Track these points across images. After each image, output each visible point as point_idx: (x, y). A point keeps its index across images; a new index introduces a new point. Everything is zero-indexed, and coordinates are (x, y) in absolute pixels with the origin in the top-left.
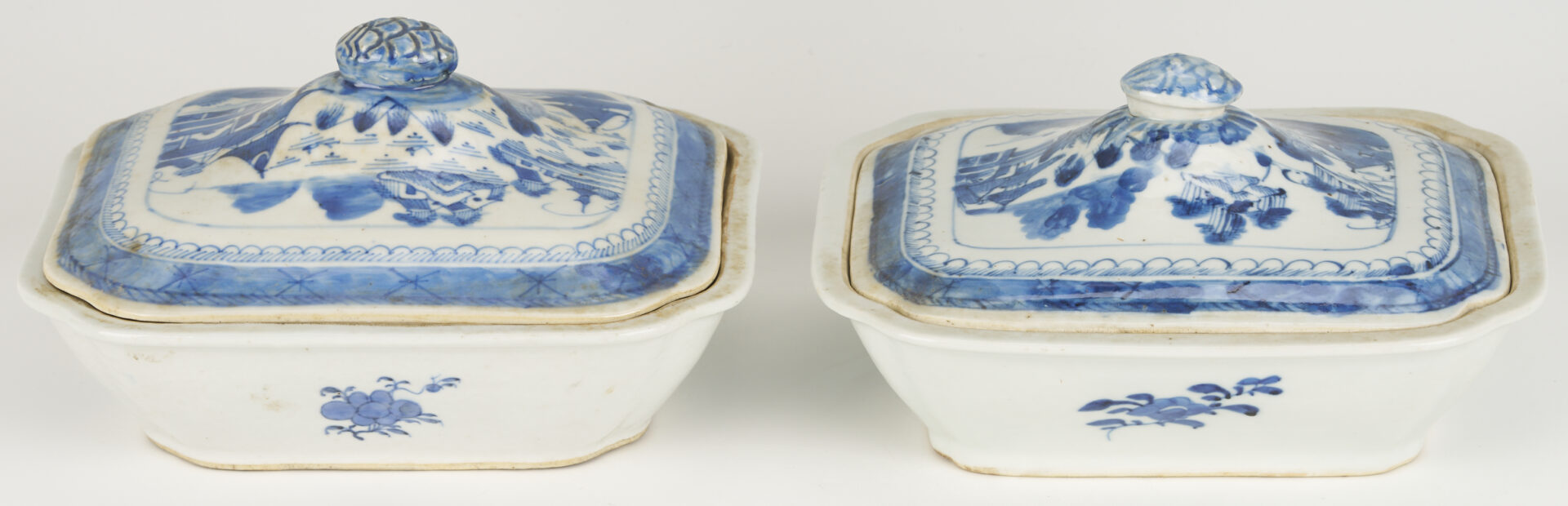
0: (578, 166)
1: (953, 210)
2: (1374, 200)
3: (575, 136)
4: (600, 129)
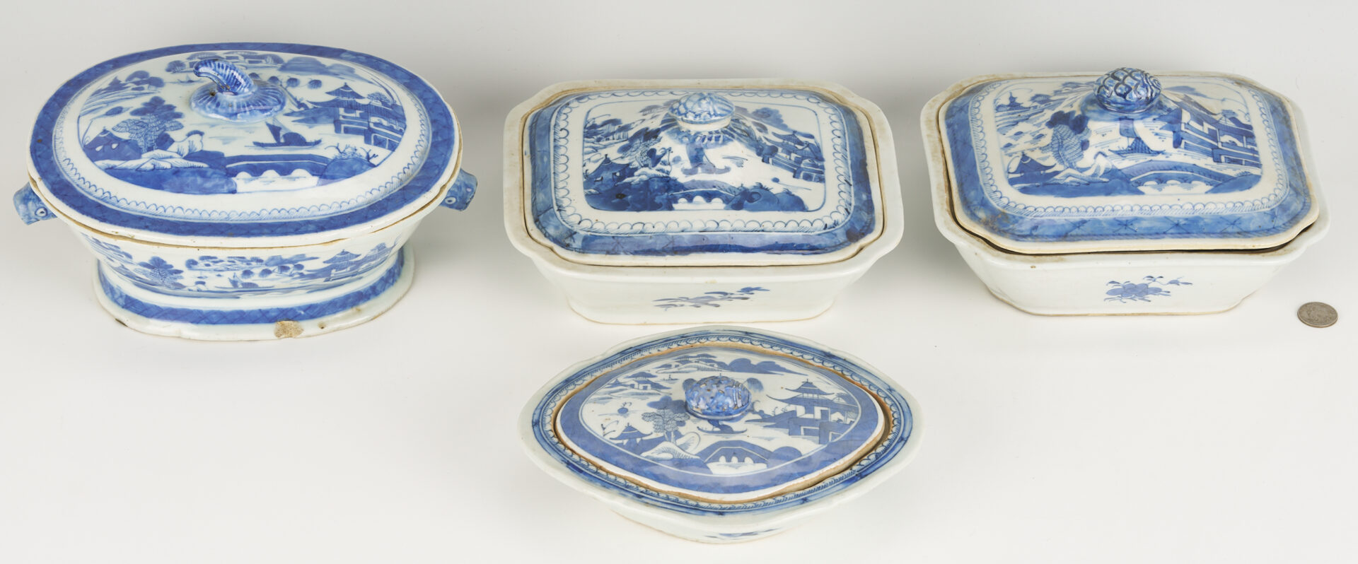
0: (1023, 121)
1: (821, 140)
3: (1032, 143)
4: (1020, 154)
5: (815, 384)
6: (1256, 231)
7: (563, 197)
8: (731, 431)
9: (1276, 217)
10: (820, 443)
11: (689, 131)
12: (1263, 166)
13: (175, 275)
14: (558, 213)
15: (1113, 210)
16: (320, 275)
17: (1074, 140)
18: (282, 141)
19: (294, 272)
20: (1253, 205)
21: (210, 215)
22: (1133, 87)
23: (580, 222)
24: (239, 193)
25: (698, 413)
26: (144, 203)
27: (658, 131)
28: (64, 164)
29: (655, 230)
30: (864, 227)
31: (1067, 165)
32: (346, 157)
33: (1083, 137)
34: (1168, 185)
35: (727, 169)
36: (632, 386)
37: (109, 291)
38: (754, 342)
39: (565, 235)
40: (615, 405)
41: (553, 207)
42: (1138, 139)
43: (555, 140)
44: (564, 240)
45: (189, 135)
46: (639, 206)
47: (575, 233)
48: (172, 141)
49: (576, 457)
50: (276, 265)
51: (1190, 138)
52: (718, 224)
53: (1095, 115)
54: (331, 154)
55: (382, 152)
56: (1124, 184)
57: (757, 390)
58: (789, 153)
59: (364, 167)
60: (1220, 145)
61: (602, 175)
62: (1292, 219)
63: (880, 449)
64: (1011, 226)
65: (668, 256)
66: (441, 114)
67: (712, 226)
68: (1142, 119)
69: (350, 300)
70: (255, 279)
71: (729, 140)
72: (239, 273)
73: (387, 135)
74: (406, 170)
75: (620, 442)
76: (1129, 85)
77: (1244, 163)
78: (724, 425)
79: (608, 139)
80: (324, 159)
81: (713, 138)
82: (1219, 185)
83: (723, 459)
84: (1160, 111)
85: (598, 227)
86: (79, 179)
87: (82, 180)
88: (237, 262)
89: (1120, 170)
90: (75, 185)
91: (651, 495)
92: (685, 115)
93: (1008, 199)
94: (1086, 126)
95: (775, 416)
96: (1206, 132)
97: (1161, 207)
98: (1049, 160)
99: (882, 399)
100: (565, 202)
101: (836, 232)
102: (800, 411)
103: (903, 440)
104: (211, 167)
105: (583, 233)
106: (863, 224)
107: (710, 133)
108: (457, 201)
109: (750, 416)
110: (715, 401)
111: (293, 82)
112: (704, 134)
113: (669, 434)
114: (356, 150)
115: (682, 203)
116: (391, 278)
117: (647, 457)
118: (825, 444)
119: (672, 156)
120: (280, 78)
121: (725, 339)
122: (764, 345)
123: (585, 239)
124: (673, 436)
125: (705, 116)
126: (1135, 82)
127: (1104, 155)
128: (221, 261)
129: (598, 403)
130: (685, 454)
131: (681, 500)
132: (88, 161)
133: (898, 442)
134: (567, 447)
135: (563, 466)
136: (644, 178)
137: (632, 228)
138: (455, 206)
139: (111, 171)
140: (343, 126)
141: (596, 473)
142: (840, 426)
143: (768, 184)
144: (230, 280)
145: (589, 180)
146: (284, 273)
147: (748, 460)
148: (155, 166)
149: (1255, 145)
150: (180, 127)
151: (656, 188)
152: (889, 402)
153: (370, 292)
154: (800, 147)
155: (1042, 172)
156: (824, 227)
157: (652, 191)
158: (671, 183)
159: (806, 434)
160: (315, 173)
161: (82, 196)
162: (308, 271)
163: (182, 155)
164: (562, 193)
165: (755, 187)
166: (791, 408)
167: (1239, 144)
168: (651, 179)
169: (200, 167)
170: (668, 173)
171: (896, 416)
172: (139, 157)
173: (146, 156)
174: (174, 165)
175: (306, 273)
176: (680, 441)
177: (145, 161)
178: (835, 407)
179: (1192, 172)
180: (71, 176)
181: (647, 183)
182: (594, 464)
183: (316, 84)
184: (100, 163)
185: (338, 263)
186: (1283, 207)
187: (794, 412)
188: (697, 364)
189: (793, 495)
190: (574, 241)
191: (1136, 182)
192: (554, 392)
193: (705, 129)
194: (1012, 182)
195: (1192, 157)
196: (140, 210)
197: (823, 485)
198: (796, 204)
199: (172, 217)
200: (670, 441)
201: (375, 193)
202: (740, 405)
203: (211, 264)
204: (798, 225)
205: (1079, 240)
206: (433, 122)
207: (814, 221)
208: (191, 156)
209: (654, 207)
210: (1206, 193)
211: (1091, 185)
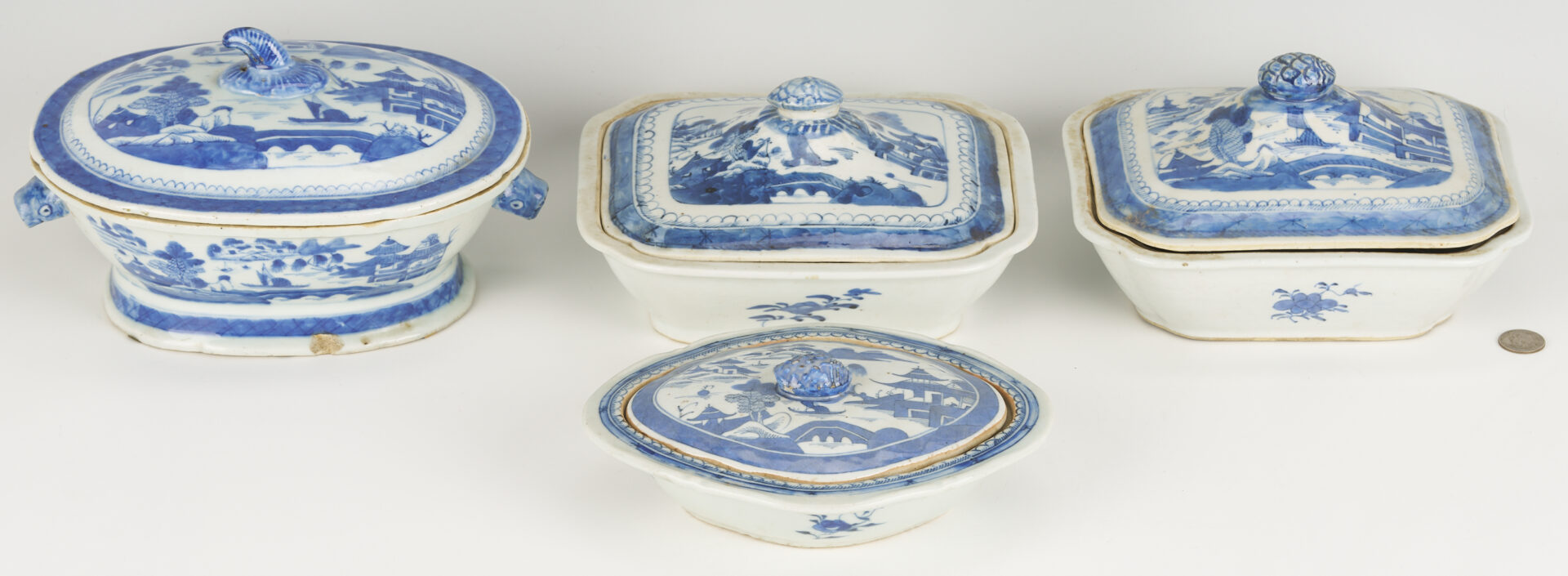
0: (1178, 120)
1: (946, 143)
2: (685, 137)
3: (1187, 140)
4: (1173, 152)
5: (926, 370)
6: (1443, 229)
7: (645, 193)
8: (825, 411)
9: (1468, 214)
10: (929, 426)
11: (791, 120)
12: (1454, 165)
13: (195, 267)
14: (638, 208)
15: (1279, 205)
16: (362, 271)
17: (1237, 133)
18: (322, 117)
19: (333, 264)
20: (1441, 201)
21: (235, 192)
22: (1302, 71)
23: (663, 216)
24: (270, 168)
25: (789, 393)
26: (161, 179)
27: (756, 122)
28: (71, 146)
29: (749, 223)
30: (991, 226)
31: (1227, 159)
32: (394, 135)
33: (1245, 129)
34: (1342, 180)
35: (834, 162)
36: (716, 371)
37: (121, 304)
38: (859, 337)
39: (646, 230)
40: (695, 388)
41: (633, 203)
42: (1309, 130)
43: (639, 141)
44: (647, 234)
45: (215, 110)
46: (731, 199)
47: (657, 227)
48: (196, 116)
49: (647, 440)
50: (311, 253)
51: (1369, 131)
52: (822, 218)
53: (1259, 105)
54: (377, 131)
55: (436, 133)
56: (1292, 178)
57: (860, 375)
58: (907, 151)
59: (415, 146)
60: (1404, 142)
61: (691, 171)
62: (1487, 219)
63: (999, 436)
64: (1160, 222)
65: (763, 251)
66: (507, 106)
67: (816, 219)
68: (1313, 108)
69: (399, 313)
70: (286, 273)
71: (837, 130)
72: (269, 264)
73: (442, 116)
74: (463, 154)
75: (699, 422)
76: (1298, 68)
77: (1432, 160)
78: (819, 406)
79: (700, 138)
80: (369, 136)
81: (819, 127)
82: (1402, 180)
83: (816, 439)
84: (1335, 101)
85: (684, 220)
86: (88, 158)
87: (91, 160)
88: (267, 249)
89: (1287, 163)
90: (83, 165)
91: (733, 475)
92: (786, 100)
93: (1158, 194)
94: (1249, 118)
95: (879, 398)
96: (1390, 128)
97: (1334, 202)
98: (1207, 155)
99: (1005, 390)
100: (647, 198)
101: (958, 228)
102: (909, 395)
103: (1027, 428)
104: (238, 141)
105: (666, 227)
106: (991, 223)
107: (815, 122)
108: (524, 207)
109: (850, 398)
110: (809, 378)
111: (337, 64)
112: (808, 123)
113: (755, 414)
114: (406, 128)
115: (782, 196)
116: (447, 293)
117: (729, 437)
118: (935, 427)
119: (771, 147)
120: (322, 61)
121: (826, 334)
122: (872, 340)
123: (668, 232)
124: (759, 416)
125: (809, 101)
126: (1305, 66)
127: (1270, 148)
128: (248, 247)
129: (675, 387)
130: (772, 433)
131: (766, 480)
132: (99, 140)
133: (1021, 430)
134: (637, 430)
135: (633, 449)
136: (739, 171)
137: (722, 221)
138: (523, 212)
139: (125, 148)
140: (392, 105)
141: (670, 454)
142: (954, 410)
143: (880, 178)
144: (259, 274)
145: (675, 176)
146: (321, 266)
147: (845, 440)
148: (174, 140)
149: (1447, 146)
150: (206, 102)
151: (752, 180)
152: (1012, 393)
153: (422, 306)
154: (920, 148)
155: (1198, 167)
156: (944, 222)
157: (747, 183)
158: (769, 175)
159: (913, 416)
160: (358, 149)
161: (91, 176)
162: (349, 264)
163: (206, 130)
164: (643, 189)
165: (866, 181)
166: (899, 391)
167: (1428, 143)
168: (747, 171)
169: (226, 141)
170: (766, 165)
171: (1020, 405)
172: (157, 132)
173: (165, 131)
174: (196, 139)
175: (346, 267)
176: (768, 421)
177: (164, 137)
178: (949, 392)
179: (1371, 166)
180: (78, 156)
181: (741, 176)
182: (667, 446)
183: (365, 66)
184: (112, 140)
185: (383, 256)
186: (1477, 206)
187: (901, 396)
188: (791, 352)
189: (897, 477)
190: (656, 236)
191: (1305, 176)
192: (627, 381)
193: (808, 117)
194: (1162, 177)
195: (1372, 151)
196: (157, 187)
197: (933, 468)
198: (915, 200)
199: (192, 194)
200: (756, 421)
201: (427, 174)
202: (837, 384)
203: (237, 250)
204: (915, 220)
205: (1238, 236)
206: (498, 113)
207: (933, 217)
208: (216, 130)
209: (749, 200)
210: (1387, 187)
211: (1254, 179)
